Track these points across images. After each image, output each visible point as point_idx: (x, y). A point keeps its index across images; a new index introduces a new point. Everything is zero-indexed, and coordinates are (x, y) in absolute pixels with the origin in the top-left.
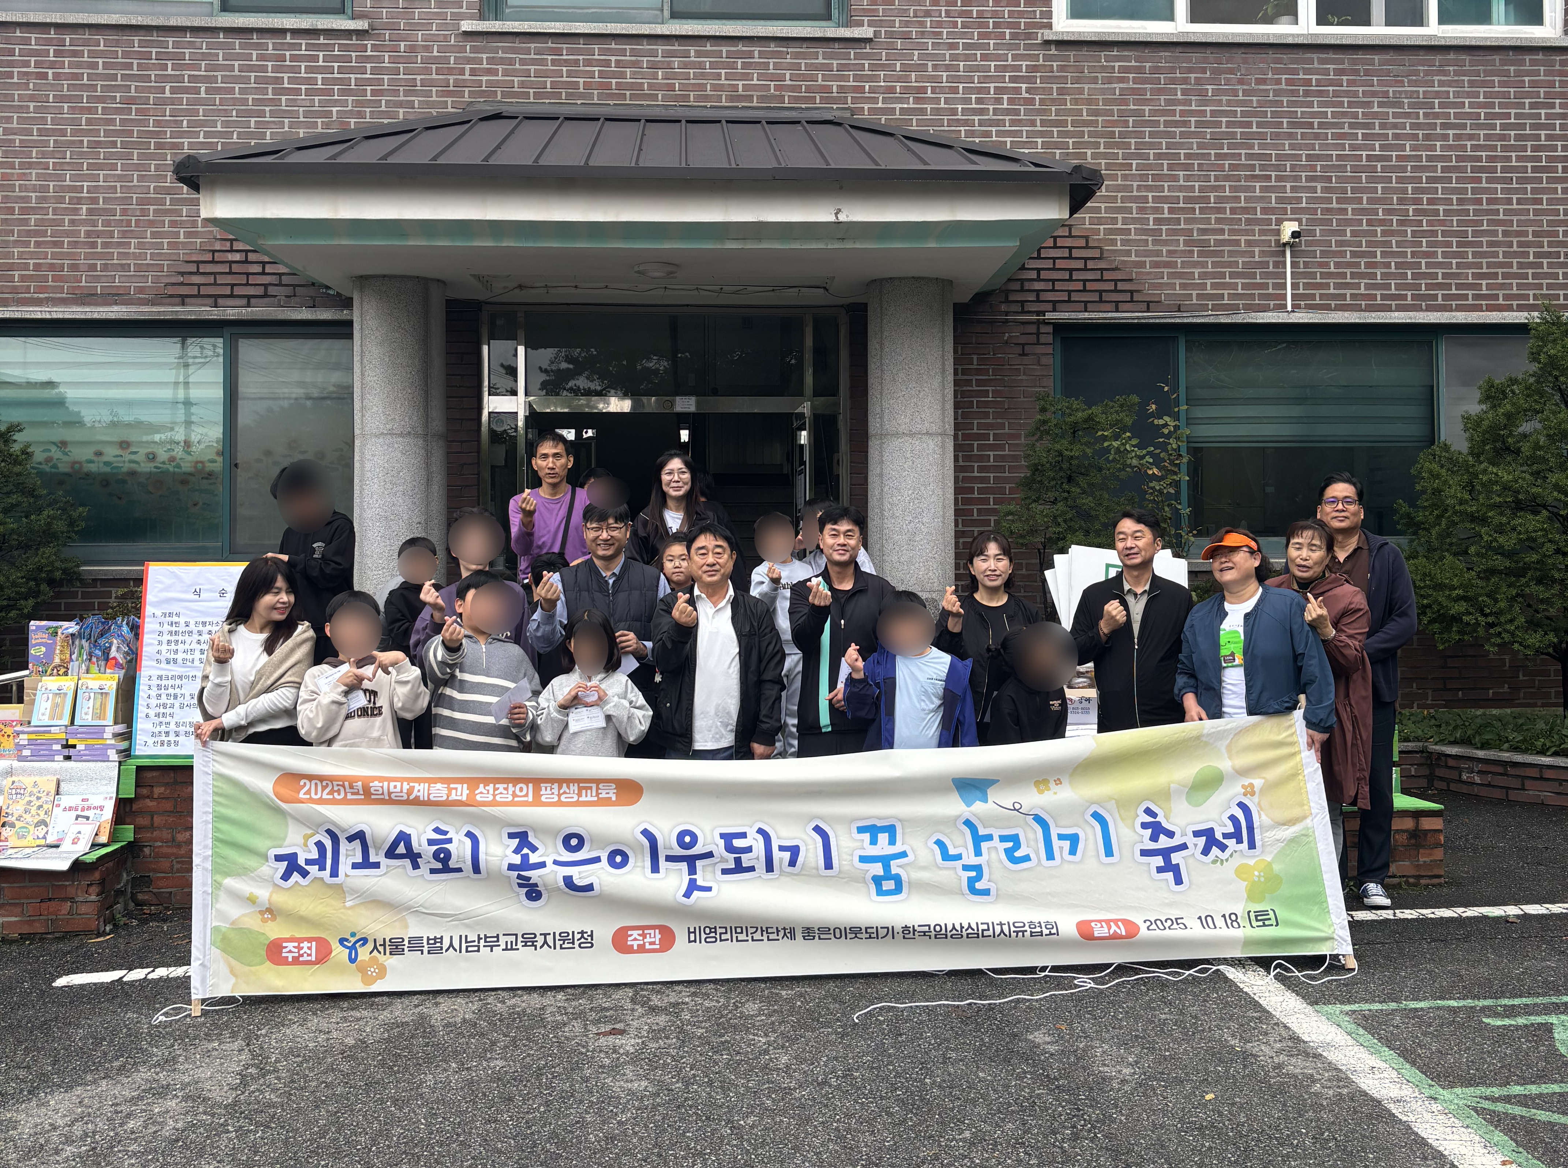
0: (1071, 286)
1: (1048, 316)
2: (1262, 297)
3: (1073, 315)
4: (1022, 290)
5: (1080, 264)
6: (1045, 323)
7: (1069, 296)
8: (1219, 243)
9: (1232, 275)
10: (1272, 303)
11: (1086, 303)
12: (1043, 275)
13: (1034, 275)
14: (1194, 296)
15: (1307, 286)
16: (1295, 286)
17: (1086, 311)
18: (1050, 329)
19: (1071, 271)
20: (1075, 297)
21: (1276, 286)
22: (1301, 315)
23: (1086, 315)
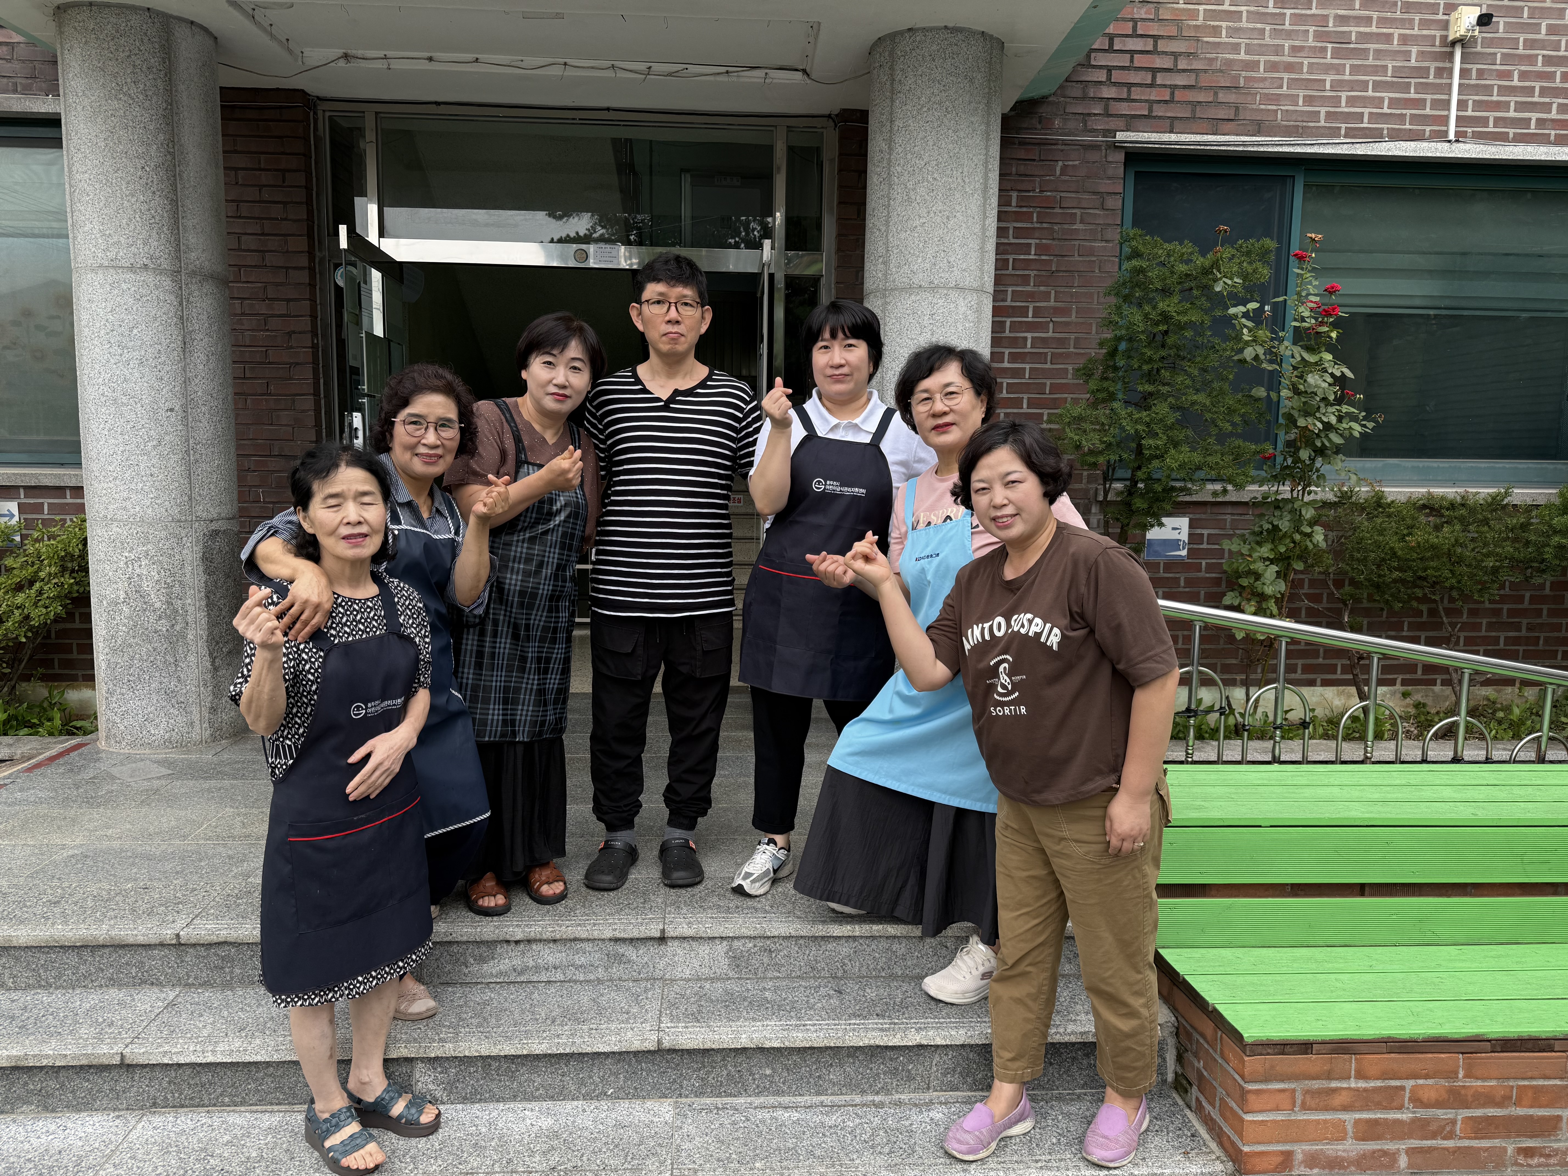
0: (1154, 95)
1: (1120, 136)
2: (1414, 119)
3: (1154, 137)
4: (1084, 98)
5: (1167, 63)
6: (1116, 146)
7: (1150, 110)
8: (1364, 37)
9: (1377, 86)
10: (1428, 129)
11: (1173, 119)
12: (1116, 76)
13: (1102, 76)
14: (1322, 116)
15: (1478, 105)
16: (1462, 105)
17: (1171, 132)
18: (1120, 157)
19: (1154, 71)
20: (1158, 111)
21: (1435, 104)
22: (1467, 146)
23: (1173, 137)
